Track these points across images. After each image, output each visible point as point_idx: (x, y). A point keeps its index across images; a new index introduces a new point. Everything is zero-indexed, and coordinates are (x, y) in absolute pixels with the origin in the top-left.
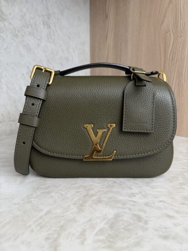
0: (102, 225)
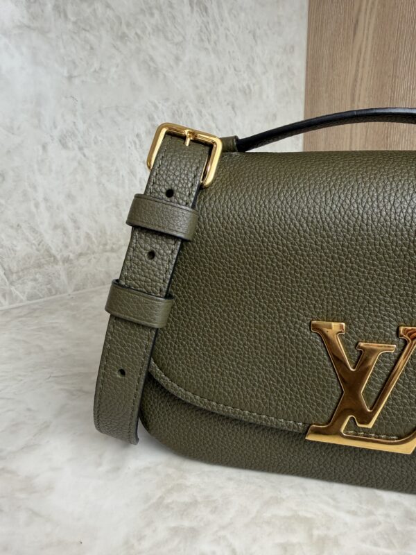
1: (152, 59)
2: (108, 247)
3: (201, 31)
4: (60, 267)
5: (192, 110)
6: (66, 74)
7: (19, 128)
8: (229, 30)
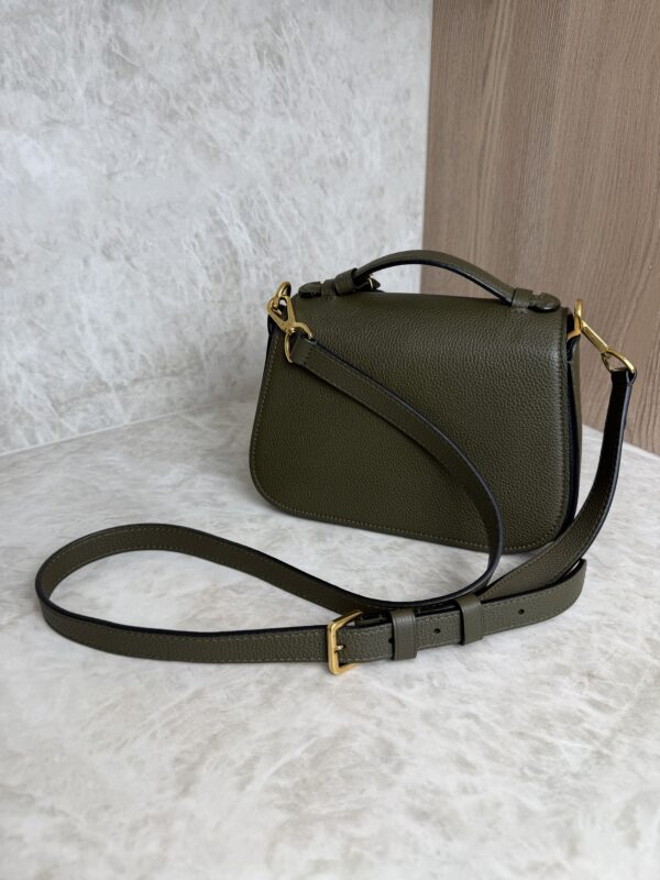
0: (298, 752)
1: (210, 137)
2: (168, 371)
3: (275, 90)
4: (112, 396)
5: (265, 195)
6: (105, 172)
7: (56, 242)
8: (313, 84)
